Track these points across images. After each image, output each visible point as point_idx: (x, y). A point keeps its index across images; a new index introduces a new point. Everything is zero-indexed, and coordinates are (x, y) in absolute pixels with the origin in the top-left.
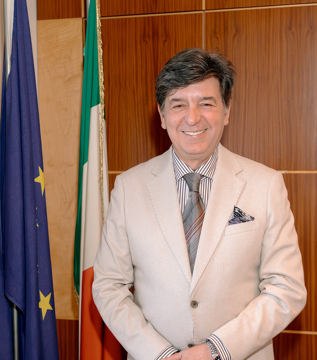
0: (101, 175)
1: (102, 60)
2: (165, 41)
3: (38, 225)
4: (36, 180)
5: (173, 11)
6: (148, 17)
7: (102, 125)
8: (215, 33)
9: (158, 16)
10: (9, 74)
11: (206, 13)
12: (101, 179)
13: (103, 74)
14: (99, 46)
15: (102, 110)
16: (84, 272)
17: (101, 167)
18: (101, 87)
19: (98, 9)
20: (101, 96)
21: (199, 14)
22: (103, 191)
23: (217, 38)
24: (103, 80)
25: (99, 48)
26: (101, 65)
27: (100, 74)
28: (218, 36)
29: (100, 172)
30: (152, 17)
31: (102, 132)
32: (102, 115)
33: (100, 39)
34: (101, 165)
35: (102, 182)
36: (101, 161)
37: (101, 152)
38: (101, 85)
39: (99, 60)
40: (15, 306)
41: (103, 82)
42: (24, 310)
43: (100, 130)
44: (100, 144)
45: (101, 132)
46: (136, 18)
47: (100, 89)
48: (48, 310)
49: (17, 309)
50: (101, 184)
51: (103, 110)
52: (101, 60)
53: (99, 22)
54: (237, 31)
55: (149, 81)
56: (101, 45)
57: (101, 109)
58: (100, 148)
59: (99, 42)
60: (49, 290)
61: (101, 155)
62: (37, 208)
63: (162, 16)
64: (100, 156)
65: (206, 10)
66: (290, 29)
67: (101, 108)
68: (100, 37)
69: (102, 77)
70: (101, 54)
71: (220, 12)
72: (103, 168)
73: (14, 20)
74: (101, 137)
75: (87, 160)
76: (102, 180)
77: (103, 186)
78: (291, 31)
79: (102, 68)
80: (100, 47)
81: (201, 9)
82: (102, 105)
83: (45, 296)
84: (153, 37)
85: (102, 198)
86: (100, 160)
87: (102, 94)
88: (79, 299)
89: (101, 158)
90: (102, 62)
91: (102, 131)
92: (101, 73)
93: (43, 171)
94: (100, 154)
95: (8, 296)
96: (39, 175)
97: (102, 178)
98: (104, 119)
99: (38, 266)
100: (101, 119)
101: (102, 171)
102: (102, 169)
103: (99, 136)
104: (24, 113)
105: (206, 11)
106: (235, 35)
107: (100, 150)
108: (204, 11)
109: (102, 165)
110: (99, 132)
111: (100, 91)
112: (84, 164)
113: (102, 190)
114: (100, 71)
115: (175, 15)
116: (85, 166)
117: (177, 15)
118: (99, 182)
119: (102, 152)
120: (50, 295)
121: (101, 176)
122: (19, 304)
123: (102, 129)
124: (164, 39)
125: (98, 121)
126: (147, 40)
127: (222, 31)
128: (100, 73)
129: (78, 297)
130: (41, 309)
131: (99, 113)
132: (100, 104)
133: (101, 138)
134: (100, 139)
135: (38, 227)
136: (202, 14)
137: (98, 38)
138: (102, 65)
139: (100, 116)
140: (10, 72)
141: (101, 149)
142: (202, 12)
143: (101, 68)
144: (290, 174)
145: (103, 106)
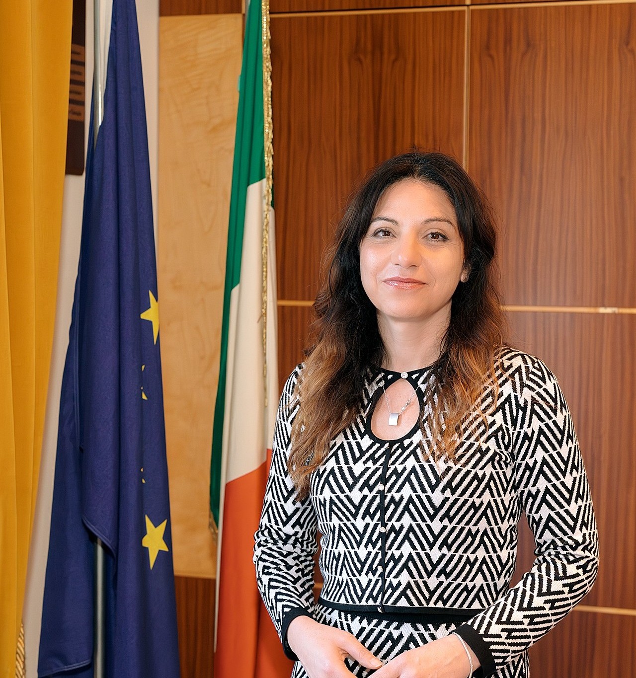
0: (263, 308)
1: (270, 99)
2: (396, 60)
3: (144, 397)
4: (144, 316)
5: (412, 6)
6: (365, 16)
7: (266, 218)
8: (488, 48)
9: (383, 15)
10: (101, 126)
11: (472, 11)
12: (263, 316)
13: (272, 125)
14: (266, 73)
15: (268, 191)
16: (227, 485)
17: (263, 294)
18: (267, 149)
19: (266, 7)
20: (266, 164)
21: (459, 12)
22: (266, 338)
23: (491, 56)
24: (271, 136)
25: (266, 78)
26: (268, 108)
27: (267, 125)
28: (493, 52)
29: (263, 303)
30: (372, 15)
31: (266, 230)
32: (268, 200)
33: (267, 62)
34: (263, 291)
35: (265, 321)
36: (265, 282)
37: (264, 266)
38: (268, 144)
39: (265, 99)
40: (99, 541)
41: (272, 139)
42: (114, 547)
43: (264, 227)
44: (262, 253)
45: (265, 232)
46: (342, 17)
47: (266, 153)
48: (159, 551)
49: (104, 547)
50: (263, 326)
51: (270, 191)
52: (268, 100)
53: (266, 31)
54: (528, 45)
55: (363, 134)
56: (270, 73)
57: (267, 189)
58: (262, 260)
59: (265, 68)
60: (163, 514)
61: (264, 273)
62: (143, 367)
63: (390, 14)
64: (263, 275)
65: (472, 5)
66: (627, 44)
67: (266, 187)
68: (267, 58)
69: (270, 132)
70: (270, 89)
71: (497, 10)
72: (266, 296)
73: (112, 29)
74: (265, 240)
75: (238, 282)
76: (265, 318)
77: (266, 329)
78: (629, 47)
79: (270, 113)
80: (267, 76)
81: (462, 4)
82: (268, 180)
83: (156, 527)
84: (373, 53)
85: (265, 352)
86: (263, 281)
87: (269, 161)
88: (217, 534)
89: (264, 279)
90: (270, 103)
91: (268, 229)
92: (269, 123)
93: (157, 300)
94: (263, 271)
95: (87, 523)
96: (150, 307)
97: (266, 314)
98: (271, 208)
99: (142, 470)
100: (265, 207)
101: (266, 302)
102: (264, 298)
103: (262, 237)
104: (126, 196)
105: (472, 7)
106: (524, 54)
107: (263, 264)
108: (468, 6)
109: (266, 292)
110: (263, 230)
111: (266, 155)
112: (232, 289)
113: (264, 336)
114: (266, 120)
115: (415, 13)
116: (235, 292)
117: (419, 13)
118: (260, 322)
119: (266, 267)
120: (164, 523)
121: (264, 311)
122: (107, 537)
123: (266, 225)
124: (393, 57)
125: (261, 211)
126: (362, 57)
127: (501, 45)
128: (267, 122)
129: (217, 532)
130: (147, 549)
131: (263, 195)
132: (265, 180)
133: (266, 242)
134: (264, 243)
135: (145, 400)
136: (464, 11)
137: (264, 59)
138: (270, 110)
139: (265, 201)
140: (103, 123)
141: (265, 263)
142: (465, 8)
143: (268, 113)
144: (622, 315)
145: (271, 182)
